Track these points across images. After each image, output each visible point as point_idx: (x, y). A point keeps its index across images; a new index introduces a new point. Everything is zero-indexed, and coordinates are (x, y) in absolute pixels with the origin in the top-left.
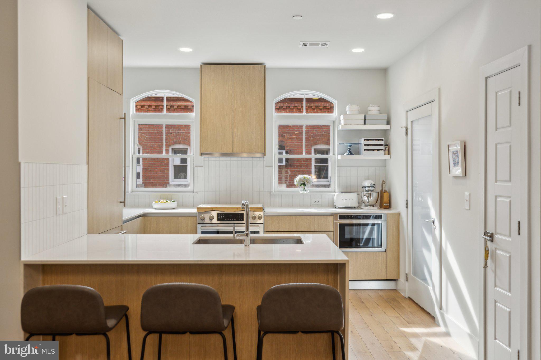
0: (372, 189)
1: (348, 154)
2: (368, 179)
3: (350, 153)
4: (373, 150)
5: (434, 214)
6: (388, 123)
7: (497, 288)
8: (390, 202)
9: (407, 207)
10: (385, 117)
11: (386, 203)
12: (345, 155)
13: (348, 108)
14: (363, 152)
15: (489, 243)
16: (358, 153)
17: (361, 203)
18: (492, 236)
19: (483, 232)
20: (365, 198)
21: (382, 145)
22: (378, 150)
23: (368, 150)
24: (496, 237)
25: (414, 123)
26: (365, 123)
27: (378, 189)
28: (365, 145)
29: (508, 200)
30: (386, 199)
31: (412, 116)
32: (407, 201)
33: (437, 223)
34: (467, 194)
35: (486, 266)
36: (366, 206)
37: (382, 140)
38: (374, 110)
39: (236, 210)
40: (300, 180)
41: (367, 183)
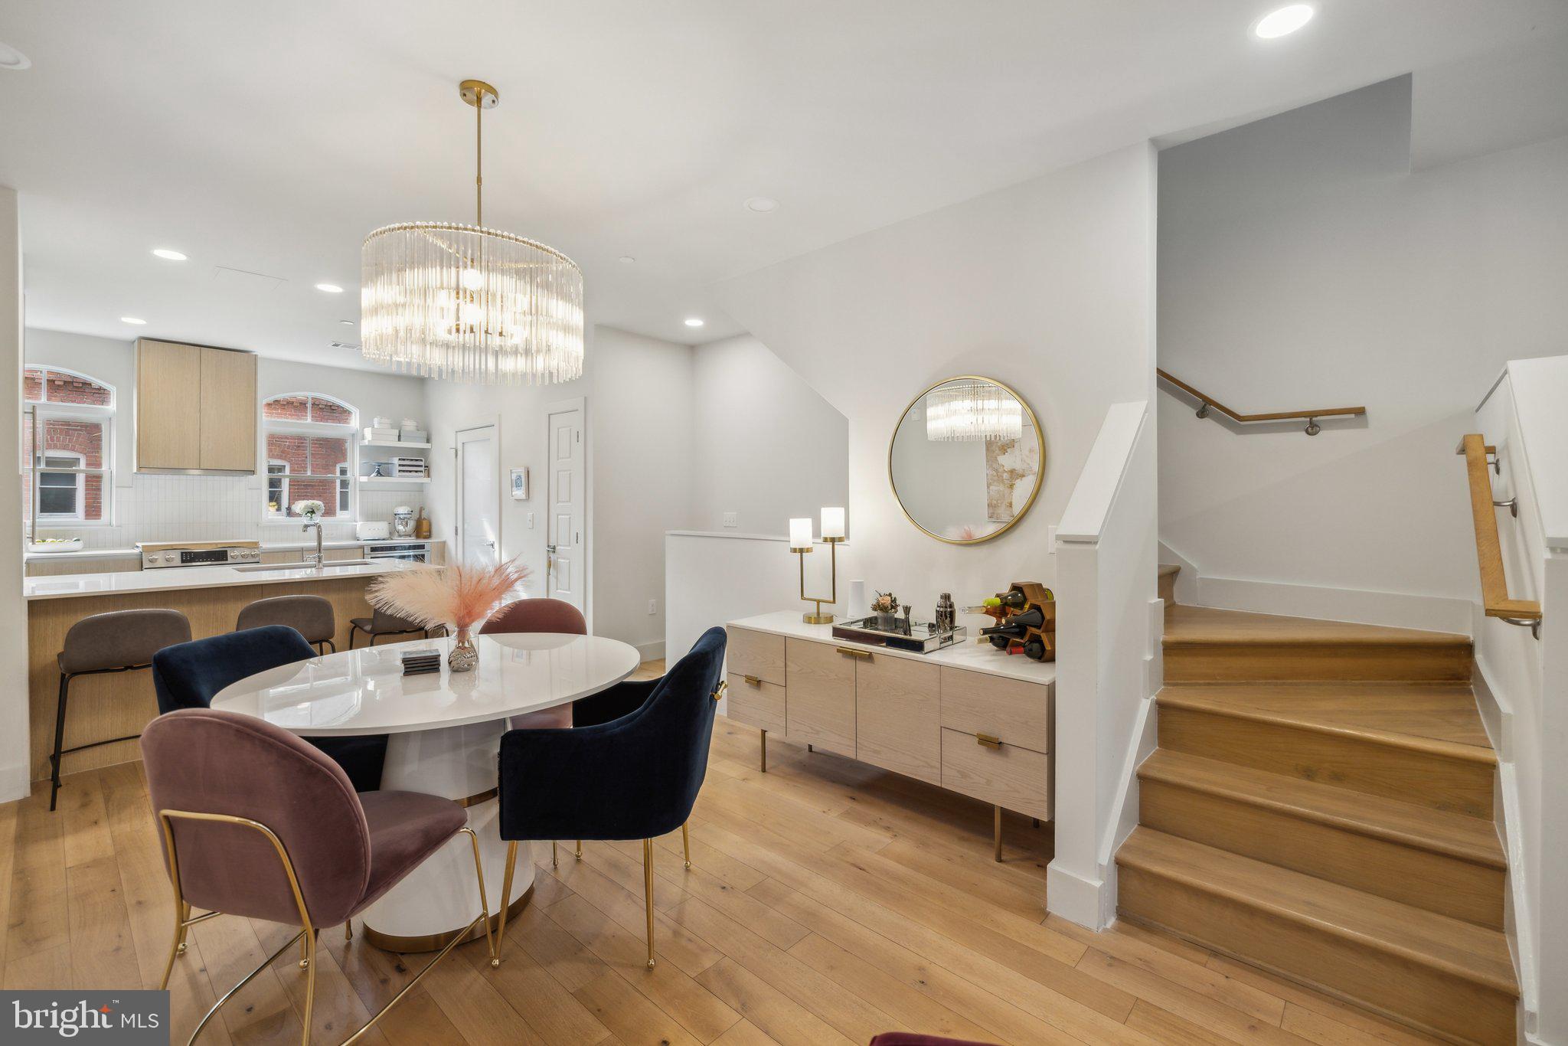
0: (408, 516)
1: (377, 475)
2: (401, 504)
3: (379, 474)
4: (410, 471)
5: (492, 537)
6: (428, 441)
7: (559, 591)
8: (430, 531)
9: (456, 534)
10: (424, 434)
11: (425, 532)
12: (372, 475)
13: (376, 420)
14: (398, 474)
15: (551, 555)
16: (389, 474)
17: (393, 532)
18: (554, 548)
19: (546, 545)
20: (401, 528)
21: (421, 466)
22: (416, 472)
23: (404, 471)
24: (557, 548)
25: (466, 446)
26: (399, 440)
27: (416, 516)
28: (400, 465)
29: (568, 517)
30: (425, 527)
31: (462, 437)
32: (456, 527)
33: (496, 546)
34: (530, 514)
35: (549, 574)
36: (400, 536)
37: (421, 460)
38: (409, 425)
39: (215, 546)
40: (306, 507)
41: (402, 510)
